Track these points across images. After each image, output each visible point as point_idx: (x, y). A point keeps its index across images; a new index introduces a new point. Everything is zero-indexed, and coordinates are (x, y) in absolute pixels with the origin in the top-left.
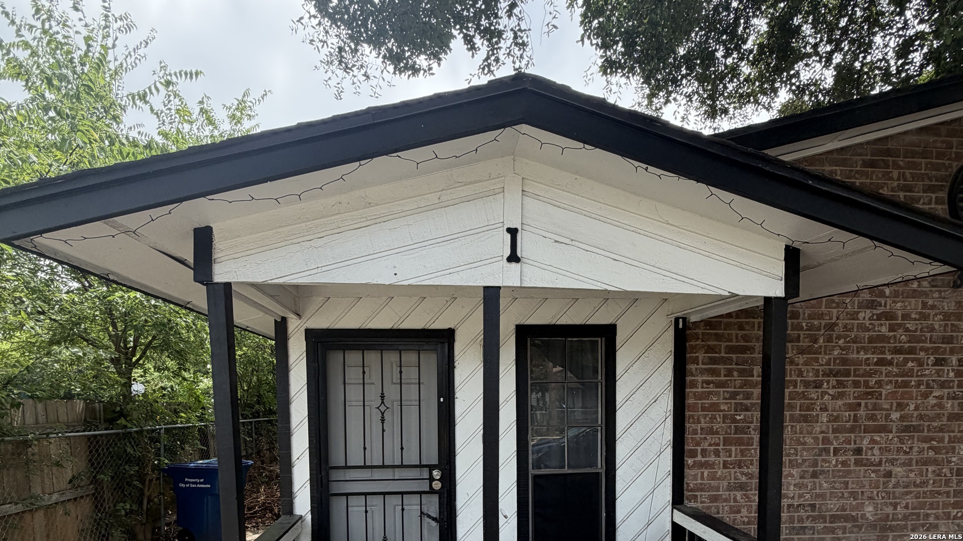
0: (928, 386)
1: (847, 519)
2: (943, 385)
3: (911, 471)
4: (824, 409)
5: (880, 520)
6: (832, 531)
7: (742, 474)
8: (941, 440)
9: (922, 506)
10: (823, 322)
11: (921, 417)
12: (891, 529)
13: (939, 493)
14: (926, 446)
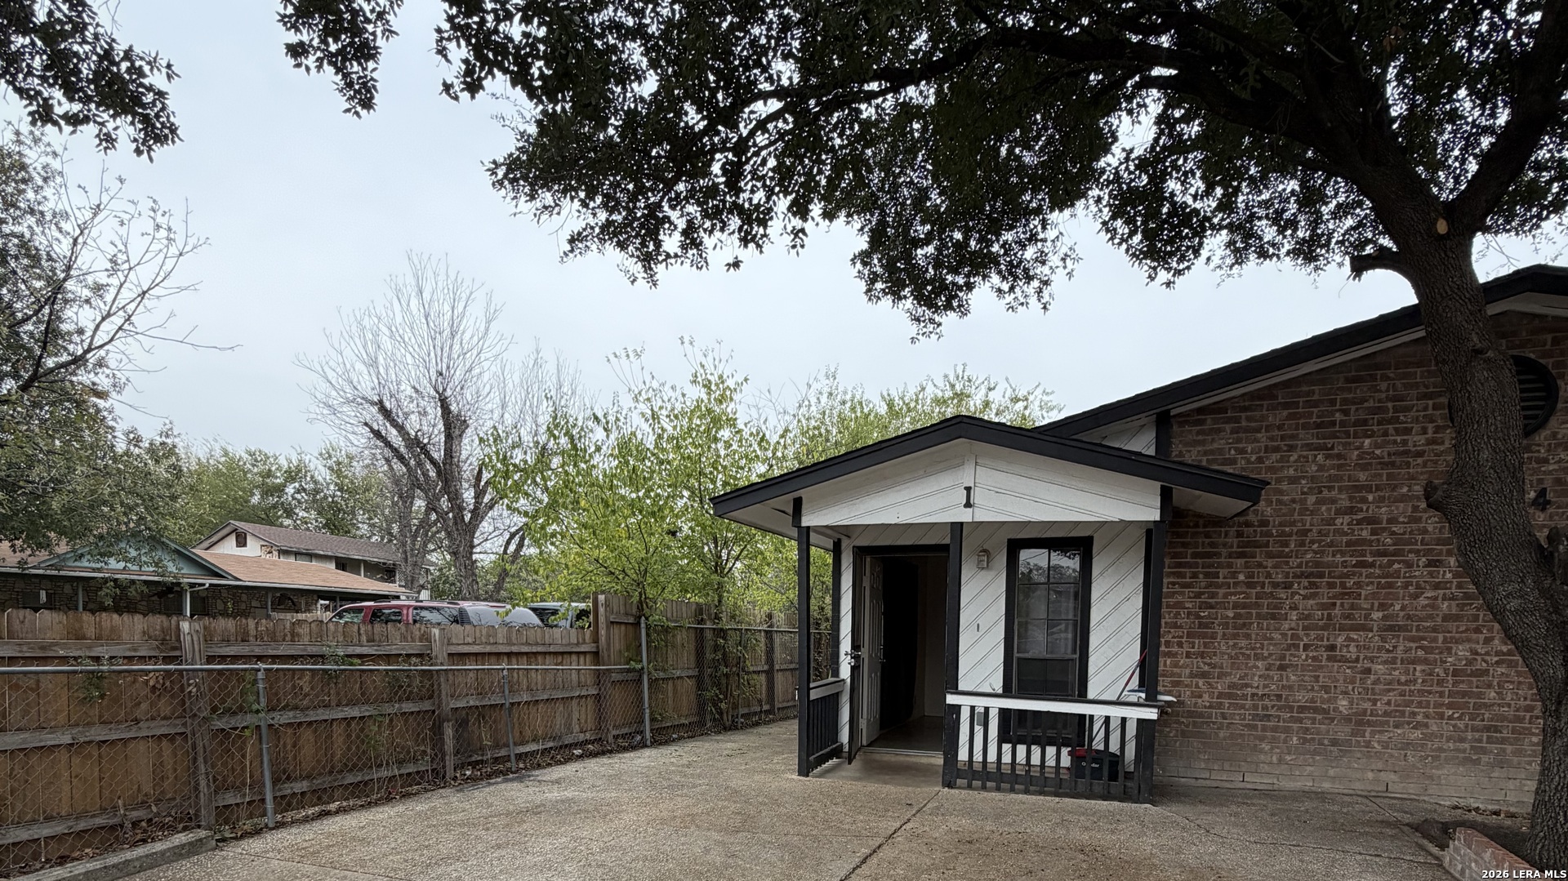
0: (1418, 586)
1: (1316, 710)
2: (1437, 586)
3: (1395, 669)
4: (1294, 608)
5: (1356, 714)
6: (1300, 721)
7: (1205, 663)
8: (1435, 640)
9: (1408, 704)
10: (1295, 529)
11: (1409, 617)
12: (1369, 724)
13: (1430, 692)
14: (1414, 645)
